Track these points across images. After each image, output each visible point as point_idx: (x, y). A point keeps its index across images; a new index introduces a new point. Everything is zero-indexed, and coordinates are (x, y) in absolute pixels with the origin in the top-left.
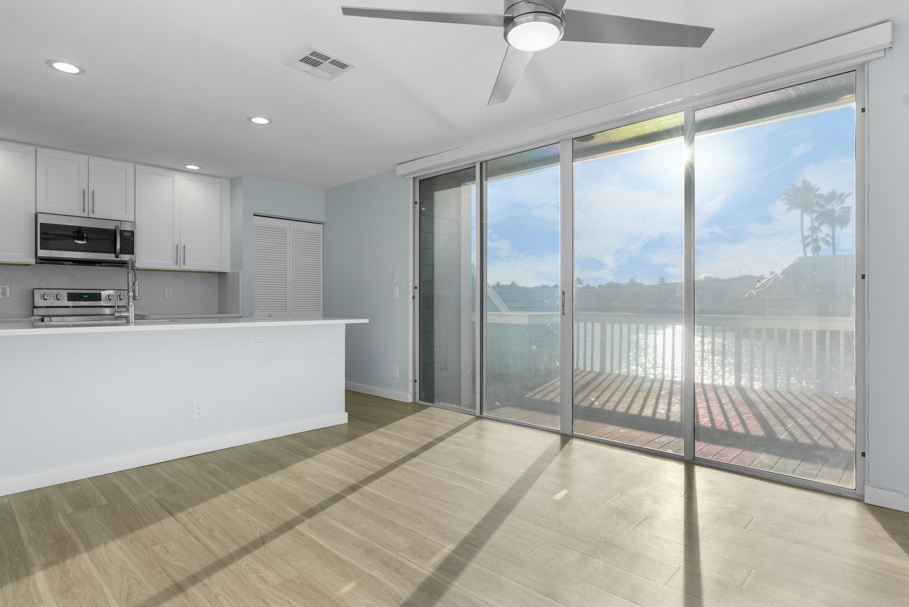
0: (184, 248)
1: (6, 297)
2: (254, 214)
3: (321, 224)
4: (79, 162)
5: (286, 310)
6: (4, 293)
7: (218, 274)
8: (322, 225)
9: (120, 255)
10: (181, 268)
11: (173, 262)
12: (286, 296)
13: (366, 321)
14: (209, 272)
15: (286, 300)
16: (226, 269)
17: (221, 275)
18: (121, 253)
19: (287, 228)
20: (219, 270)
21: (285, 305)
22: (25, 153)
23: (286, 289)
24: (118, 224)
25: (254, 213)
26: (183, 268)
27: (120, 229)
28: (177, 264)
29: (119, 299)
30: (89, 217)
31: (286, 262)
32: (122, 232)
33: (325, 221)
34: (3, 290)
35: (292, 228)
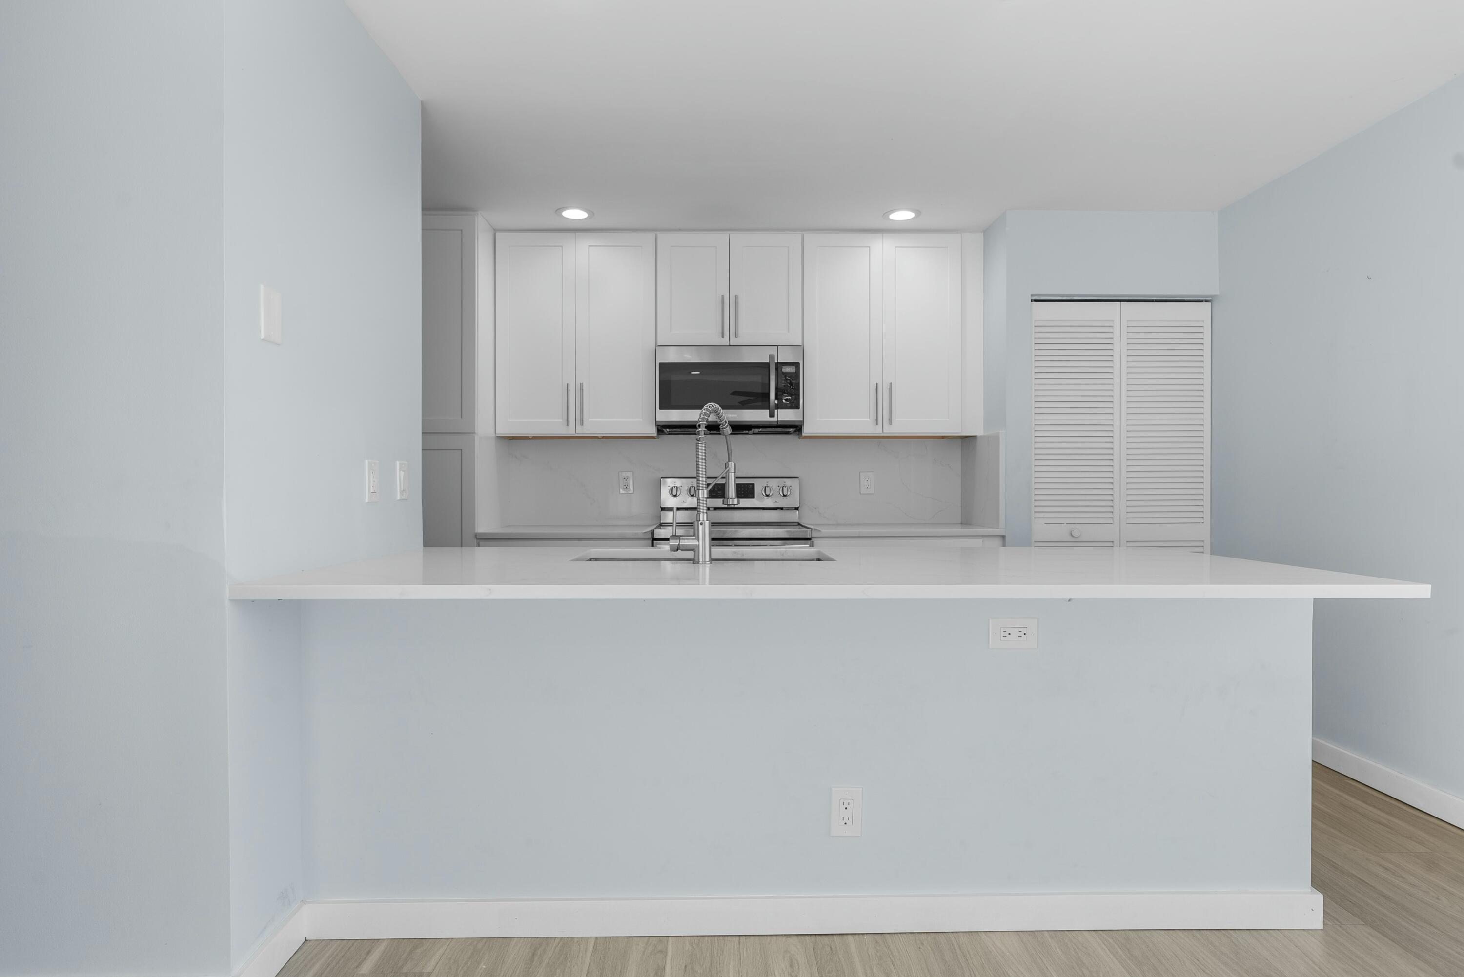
0: (890, 389)
1: (629, 492)
2: (1034, 298)
3: (1206, 301)
4: (716, 247)
5: (1110, 521)
6: (626, 486)
7: (960, 441)
8: (1209, 304)
9: (776, 411)
10: (884, 431)
11: (869, 419)
12: (1111, 486)
13: (1422, 591)
14: (943, 438)
15: (1110, 498)
16: (975, 429)
17: (967, 441)
18: (778, 407)
19: (1113, 321)
20: (960, 431)
21: (1110, 509)
22: (641, 246)
23: (1110, 469)
24: (773, 351)
25: (1032, 295)
26: (889, 430)
27: (776, 362)
28: (877, 424)
29: (782, 495)
30: (731, 344)
31: (1110, 405)
32: (779, 366)
33: (1217, 293)
34: (625, 480)
35: (1128, 321)
